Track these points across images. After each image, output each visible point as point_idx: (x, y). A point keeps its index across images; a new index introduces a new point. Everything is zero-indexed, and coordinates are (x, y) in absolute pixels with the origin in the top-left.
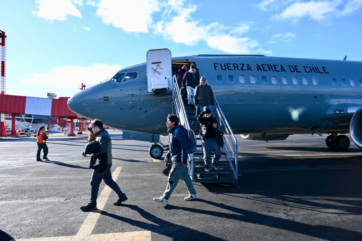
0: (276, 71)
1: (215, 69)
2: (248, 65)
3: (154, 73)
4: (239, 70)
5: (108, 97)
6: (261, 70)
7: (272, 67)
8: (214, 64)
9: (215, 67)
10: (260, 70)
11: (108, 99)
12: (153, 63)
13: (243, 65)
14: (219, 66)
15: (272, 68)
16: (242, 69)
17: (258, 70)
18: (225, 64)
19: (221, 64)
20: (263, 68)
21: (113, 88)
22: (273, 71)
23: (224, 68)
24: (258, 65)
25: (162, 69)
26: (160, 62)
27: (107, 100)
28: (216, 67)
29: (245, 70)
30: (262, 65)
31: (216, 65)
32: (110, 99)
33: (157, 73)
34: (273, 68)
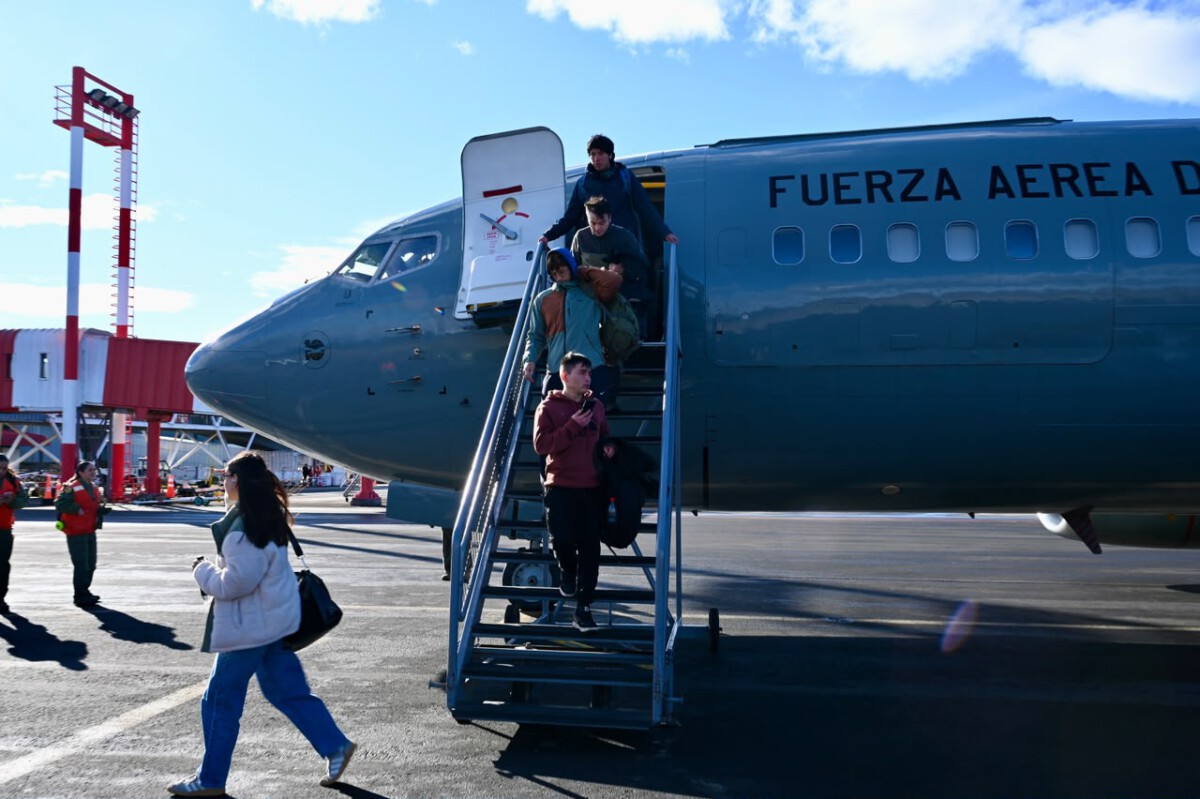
0: (1094, 192)
1: (773, 204)
2: (944, 174)
3: (490, 235)
4: (889, 199)
5: (322, 345)
6: (1011, 195)
7: (1075, 175)
8: (773, 180)
9: (774, 191)
10: (1001, 197)
11: (318, 351)
12: (487, 194)
13: (920, 173)
14: (794, 188)
15: (1071, 180)
16: (905, 197)
17: (992, 196)
18: (824, 178)
19: (804, 179)
20: (1024, 181)
21: (338, 305)
22: (1078, 193)
23: (815, 193)
24: (997, 172)
25: (527, 216)
26: (518, 189)
27: (318, 357)
28: (779, 196)
29: (925, 199)
30: (1020, 169)
31: (779, 184)
32: (327, 352)
33: (504, 237)
34: (1082, 182)
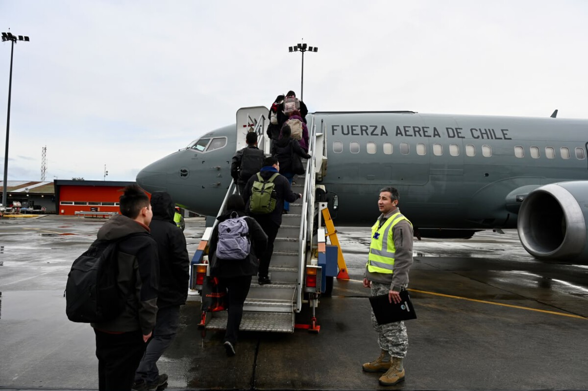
0: (425, 136)
1: (333, 134)
2: (383, 128)
6: (402, 135)
7: (420, 130)
8: (333, 126)
9: (333, 130)
12: (245, 127)
14: (339, 129)
15: (419, 132)
16: (372, 134)
17: (397, 135)
18: (348, 126)
19: (342, 127)
21: (193, 159)
23: (346, 131)
24: (398, 128)
28: (335, 131)
29: (378, 135)
30: (405, 127)
31: (335, 128)
